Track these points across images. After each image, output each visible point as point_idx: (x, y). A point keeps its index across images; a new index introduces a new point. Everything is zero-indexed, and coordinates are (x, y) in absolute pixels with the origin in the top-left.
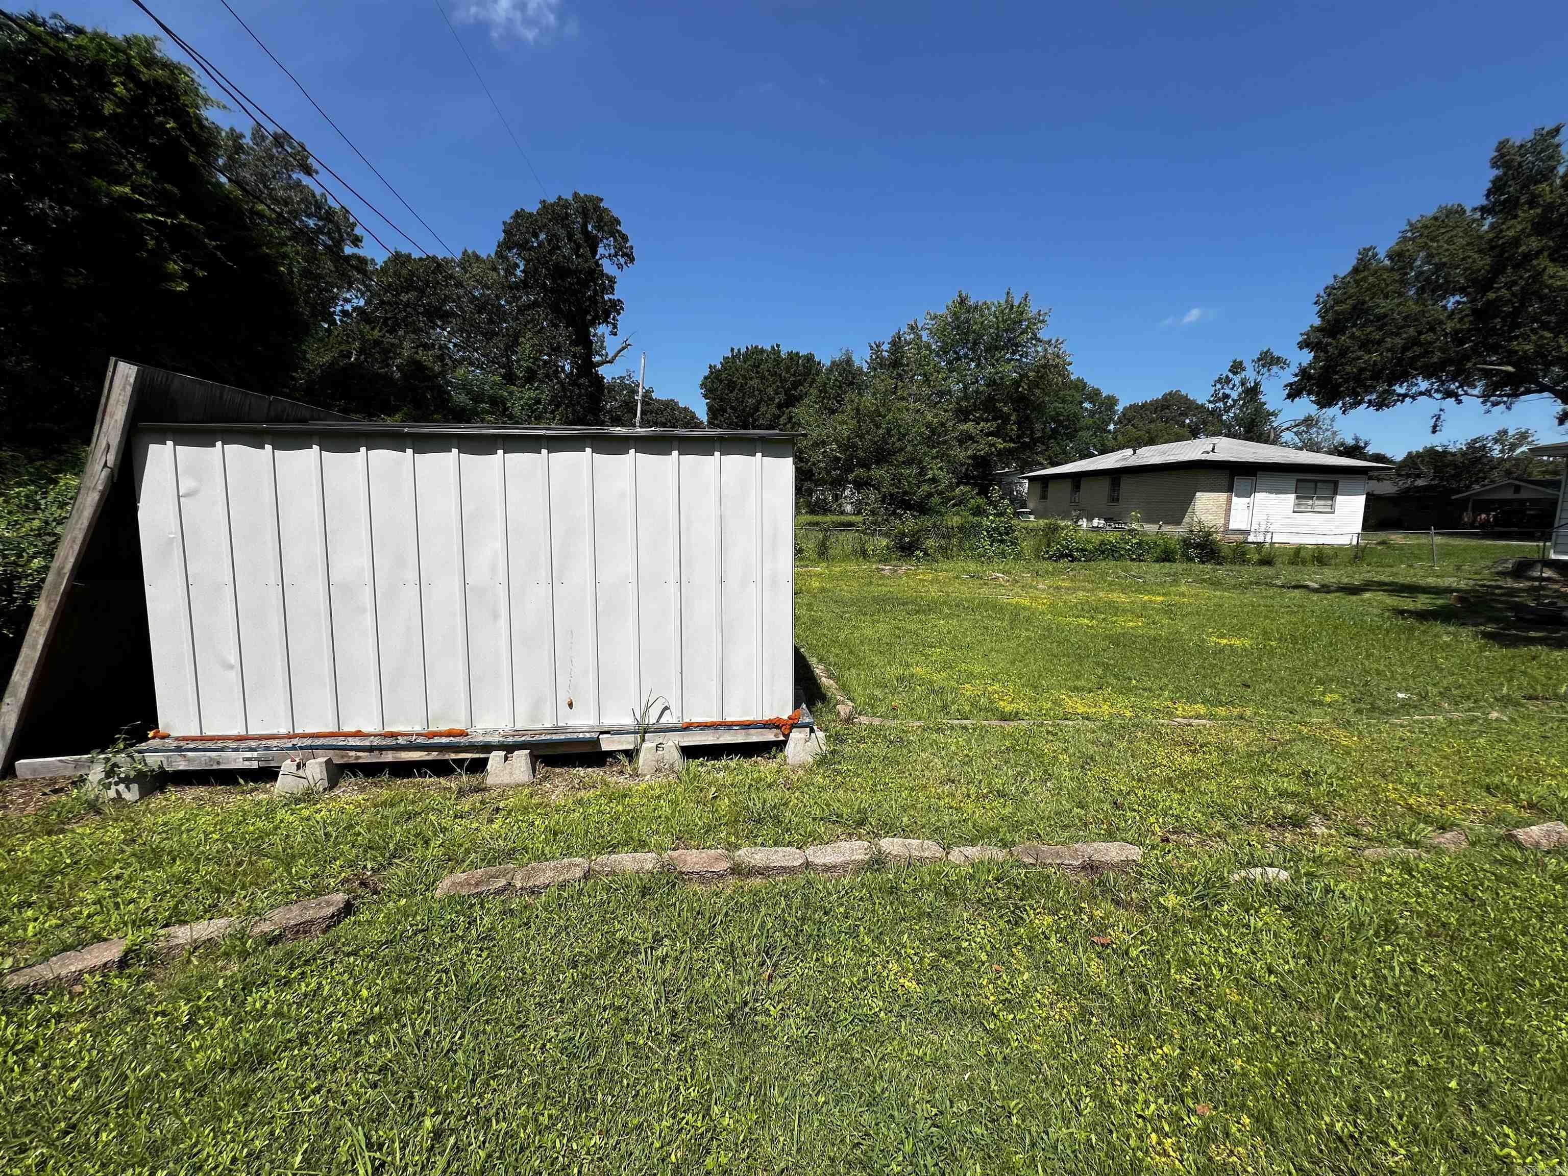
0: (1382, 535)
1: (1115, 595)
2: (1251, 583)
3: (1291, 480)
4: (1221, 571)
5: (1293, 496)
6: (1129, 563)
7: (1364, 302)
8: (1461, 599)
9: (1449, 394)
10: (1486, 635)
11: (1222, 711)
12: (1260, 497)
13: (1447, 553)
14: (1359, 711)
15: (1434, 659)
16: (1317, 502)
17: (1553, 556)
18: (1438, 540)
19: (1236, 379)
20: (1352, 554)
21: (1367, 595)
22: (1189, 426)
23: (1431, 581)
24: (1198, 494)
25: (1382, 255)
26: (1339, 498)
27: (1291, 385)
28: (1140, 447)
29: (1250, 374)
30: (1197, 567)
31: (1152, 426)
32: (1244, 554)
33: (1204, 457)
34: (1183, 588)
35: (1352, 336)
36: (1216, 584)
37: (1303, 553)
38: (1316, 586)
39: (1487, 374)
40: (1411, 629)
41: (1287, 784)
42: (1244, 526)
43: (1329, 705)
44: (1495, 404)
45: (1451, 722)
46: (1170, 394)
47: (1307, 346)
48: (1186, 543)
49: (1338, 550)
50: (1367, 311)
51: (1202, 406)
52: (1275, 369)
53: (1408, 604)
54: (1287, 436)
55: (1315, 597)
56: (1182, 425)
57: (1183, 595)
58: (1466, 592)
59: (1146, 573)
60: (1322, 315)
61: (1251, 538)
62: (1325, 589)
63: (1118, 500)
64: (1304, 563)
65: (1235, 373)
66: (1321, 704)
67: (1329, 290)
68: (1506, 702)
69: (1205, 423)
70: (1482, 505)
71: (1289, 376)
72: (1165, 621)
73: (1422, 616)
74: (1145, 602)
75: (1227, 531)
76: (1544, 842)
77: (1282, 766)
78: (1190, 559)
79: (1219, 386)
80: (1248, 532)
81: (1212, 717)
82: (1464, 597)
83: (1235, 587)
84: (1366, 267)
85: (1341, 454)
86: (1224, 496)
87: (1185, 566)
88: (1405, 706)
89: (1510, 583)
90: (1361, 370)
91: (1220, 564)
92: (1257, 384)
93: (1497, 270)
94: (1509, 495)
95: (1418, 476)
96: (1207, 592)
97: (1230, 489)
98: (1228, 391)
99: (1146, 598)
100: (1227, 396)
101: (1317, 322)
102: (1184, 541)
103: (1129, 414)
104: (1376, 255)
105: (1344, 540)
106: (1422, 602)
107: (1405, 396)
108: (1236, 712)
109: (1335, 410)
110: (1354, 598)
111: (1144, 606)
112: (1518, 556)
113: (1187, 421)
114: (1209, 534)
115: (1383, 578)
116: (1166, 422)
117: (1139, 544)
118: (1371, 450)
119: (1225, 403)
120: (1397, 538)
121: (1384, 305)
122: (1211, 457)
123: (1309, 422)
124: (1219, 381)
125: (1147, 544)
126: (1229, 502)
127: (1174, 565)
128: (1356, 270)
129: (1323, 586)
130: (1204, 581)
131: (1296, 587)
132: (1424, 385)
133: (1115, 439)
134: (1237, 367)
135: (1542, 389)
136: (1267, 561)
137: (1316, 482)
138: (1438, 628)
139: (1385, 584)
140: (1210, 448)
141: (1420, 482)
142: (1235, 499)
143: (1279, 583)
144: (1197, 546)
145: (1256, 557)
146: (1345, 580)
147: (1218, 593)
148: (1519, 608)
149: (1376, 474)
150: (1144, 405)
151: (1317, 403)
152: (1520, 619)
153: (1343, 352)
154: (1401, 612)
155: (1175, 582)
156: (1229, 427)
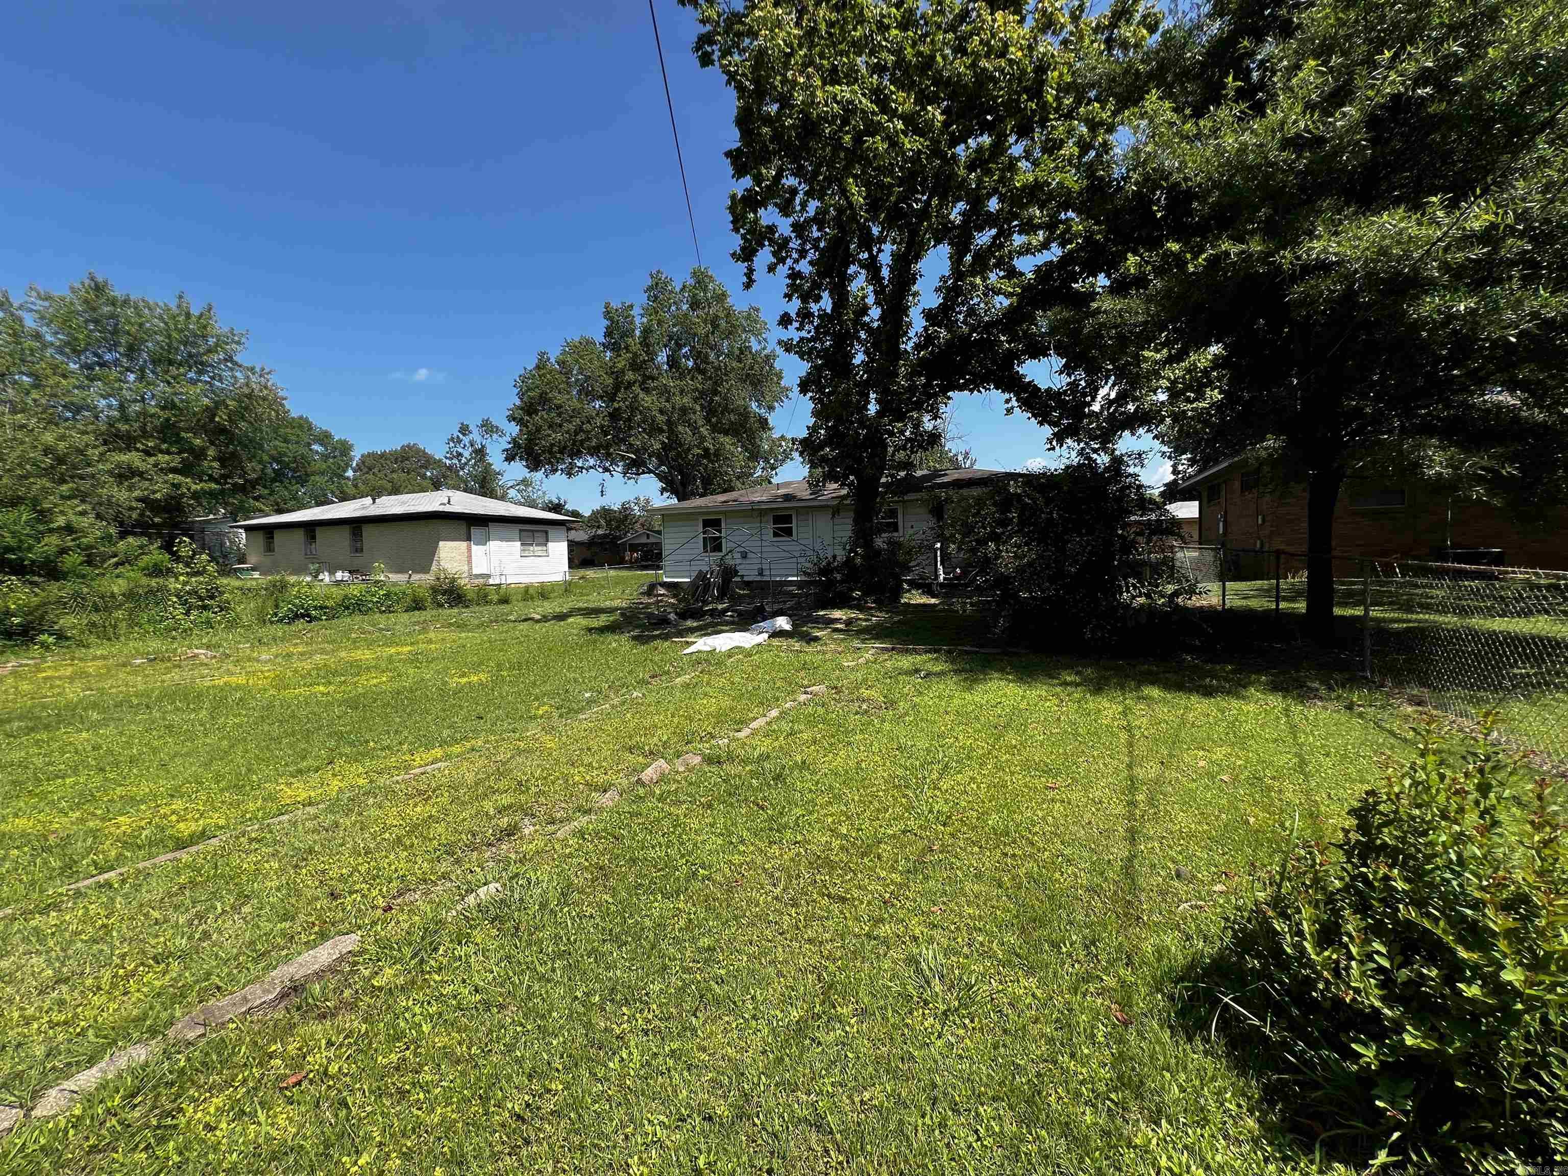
0: (582, 572)
1: (359, 652)
2: (491, 622)
3: (515, 529)
4: (466, 614)
5: (519, 543)
6: (378, 615)
7: (546, 393)
8: (622, 614)
9: (606, 470)
10: (634, 638)
11: (456, 749)
12: (494, 545)
13: (617, 582)
14: (561, 716)
15: (607, 661)
16: (536, 548)
17: (666, 580)
18: (612, 573)
19: (466, 440)
20: (563, 588)
21: (571, 620)
22: (431, 479)
23: (608, 604)
24: (441, 543)
25: (553, 360)
26: (550, 544)
27: (507, 450)
28: (379, 497)
29: (476, 436)
30: (446, 612)
31: (395, 476)
32: (486, 596)
33: (441, 508)
34: (432, 635)
35: (542, 417)
36: (461, 626)
37: (531, 591)
38: (539, 617)
39: (623, 458)
40: (595, 642)
41: (506, 800)
42: (485, 571)
43: (541, 717)
44: (629, 479)
45: (613, 707)
46: (408, 446)
47: (514, 419)
48: (435, 590)
49: (554, 585)
50: (550, 400)
51: (440, 461)
52: (495, 436)
53: (595, 623)
54: (512, 493)
55: (537, 626)
56: (424, 477)
57: (430, 641)
58: (626, 609)
59: (395, 624)
60: (521, 395)
61: (491, 582)
62: (545, 619)
63: (362, 550)
64: (532, 598)
65: (464, 435)
66: (535, 717)
67: (523, 379)
68: (642, 682)
69: (445, 477)
70: (634, 548)
71: (504, 443)
72: (411, 671)
73: (602, 630)
74: (391, 656)
75: (471, 576)
76: (654, 777)
77: (503, 784)
78: (441, 606)
79: (452, 444)
80: (488, 576)
81: (447, 757)
82: (624, 612)
83: (478, 627)
84: (544, 367)
85: (550, 510)
86: (464, 545)
87: (434, 612)
88: (590, 702)
89: (645, 600)
90: (552, 445)
91: (467, 607)
92: (483, 446)
93: (617, 387)
94: (644, 540)
95: (598, 527)
96: (452, 635)
97: (469, 539)
98: (460, 450)
99: (393, 650)
100: (460, 455)
101: (518, 402)
102: (432, 588)
103: (369, 462)
104: (549, 359)
105: (559, 578)
106: (603, 620)
107: (582, 468)
108: (468, 745)
109: (539, 475)
110: (562, 623)
111: (390, 659)
112: (648, 581)
113: (428, 474)
114: (454, 580)
115: (581, 605)
116: (408, 473)
117: (387, 595)
118: (569, 507)
119: (460, 461)
120: (591, 573)
121: (559, 399)
122: (448, 509)
123: (525, 482)
124: (452, 439)
125: (396, 594)
126: (469, 550)
127: (424, 613)
128: (538, 367)
129: (544, 617)
130: (451, 624)
131: (525, 620)
132: (592, 462)
133: (356, 486)
134: (464, 430)
135: (650, 472)
136: (505, 601)
137: (532, 531)
138: (610, 637)
139: (579, 609)
140: (446, 501)
141: (600, 532)
142: (474, 548)
143: (512, 618)
144: (444, 593)
145: (495, 598)
146: (558, 610)
147: (463, 635)
148: (650, 616)
149: (573, 526)
150: (383, 455)
151: (527, 467)
152: (650, 624)
153: (538, 430)
154: (590, 630)
155: (424, 630)
156: (466, 482)
